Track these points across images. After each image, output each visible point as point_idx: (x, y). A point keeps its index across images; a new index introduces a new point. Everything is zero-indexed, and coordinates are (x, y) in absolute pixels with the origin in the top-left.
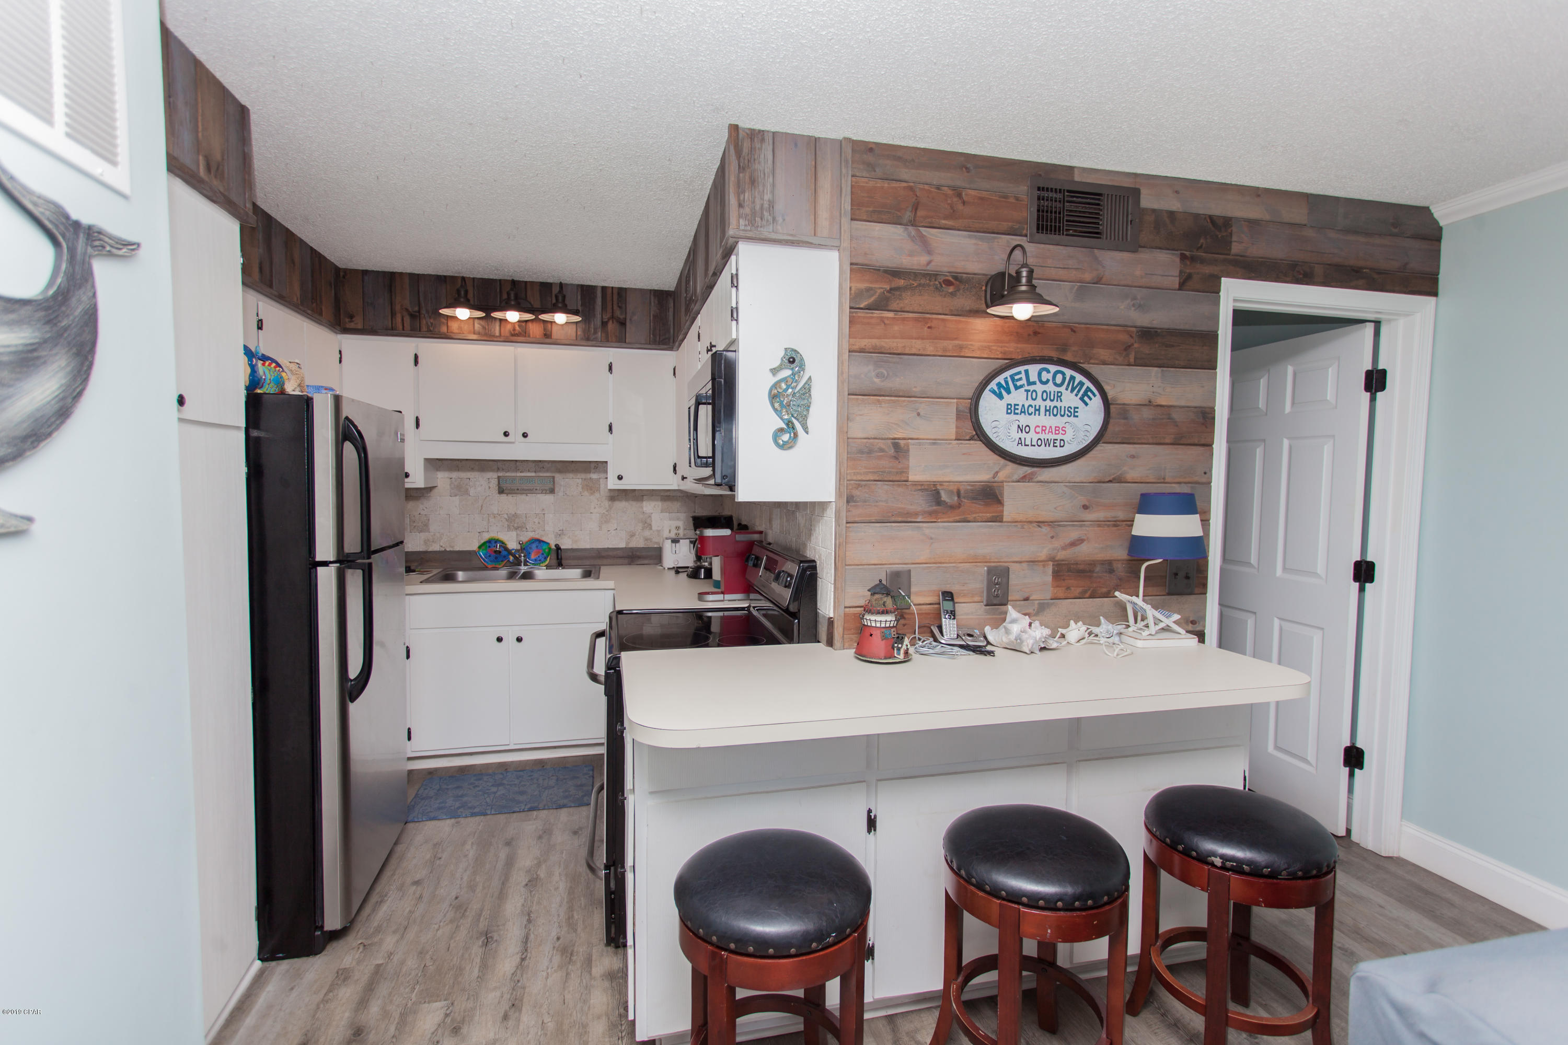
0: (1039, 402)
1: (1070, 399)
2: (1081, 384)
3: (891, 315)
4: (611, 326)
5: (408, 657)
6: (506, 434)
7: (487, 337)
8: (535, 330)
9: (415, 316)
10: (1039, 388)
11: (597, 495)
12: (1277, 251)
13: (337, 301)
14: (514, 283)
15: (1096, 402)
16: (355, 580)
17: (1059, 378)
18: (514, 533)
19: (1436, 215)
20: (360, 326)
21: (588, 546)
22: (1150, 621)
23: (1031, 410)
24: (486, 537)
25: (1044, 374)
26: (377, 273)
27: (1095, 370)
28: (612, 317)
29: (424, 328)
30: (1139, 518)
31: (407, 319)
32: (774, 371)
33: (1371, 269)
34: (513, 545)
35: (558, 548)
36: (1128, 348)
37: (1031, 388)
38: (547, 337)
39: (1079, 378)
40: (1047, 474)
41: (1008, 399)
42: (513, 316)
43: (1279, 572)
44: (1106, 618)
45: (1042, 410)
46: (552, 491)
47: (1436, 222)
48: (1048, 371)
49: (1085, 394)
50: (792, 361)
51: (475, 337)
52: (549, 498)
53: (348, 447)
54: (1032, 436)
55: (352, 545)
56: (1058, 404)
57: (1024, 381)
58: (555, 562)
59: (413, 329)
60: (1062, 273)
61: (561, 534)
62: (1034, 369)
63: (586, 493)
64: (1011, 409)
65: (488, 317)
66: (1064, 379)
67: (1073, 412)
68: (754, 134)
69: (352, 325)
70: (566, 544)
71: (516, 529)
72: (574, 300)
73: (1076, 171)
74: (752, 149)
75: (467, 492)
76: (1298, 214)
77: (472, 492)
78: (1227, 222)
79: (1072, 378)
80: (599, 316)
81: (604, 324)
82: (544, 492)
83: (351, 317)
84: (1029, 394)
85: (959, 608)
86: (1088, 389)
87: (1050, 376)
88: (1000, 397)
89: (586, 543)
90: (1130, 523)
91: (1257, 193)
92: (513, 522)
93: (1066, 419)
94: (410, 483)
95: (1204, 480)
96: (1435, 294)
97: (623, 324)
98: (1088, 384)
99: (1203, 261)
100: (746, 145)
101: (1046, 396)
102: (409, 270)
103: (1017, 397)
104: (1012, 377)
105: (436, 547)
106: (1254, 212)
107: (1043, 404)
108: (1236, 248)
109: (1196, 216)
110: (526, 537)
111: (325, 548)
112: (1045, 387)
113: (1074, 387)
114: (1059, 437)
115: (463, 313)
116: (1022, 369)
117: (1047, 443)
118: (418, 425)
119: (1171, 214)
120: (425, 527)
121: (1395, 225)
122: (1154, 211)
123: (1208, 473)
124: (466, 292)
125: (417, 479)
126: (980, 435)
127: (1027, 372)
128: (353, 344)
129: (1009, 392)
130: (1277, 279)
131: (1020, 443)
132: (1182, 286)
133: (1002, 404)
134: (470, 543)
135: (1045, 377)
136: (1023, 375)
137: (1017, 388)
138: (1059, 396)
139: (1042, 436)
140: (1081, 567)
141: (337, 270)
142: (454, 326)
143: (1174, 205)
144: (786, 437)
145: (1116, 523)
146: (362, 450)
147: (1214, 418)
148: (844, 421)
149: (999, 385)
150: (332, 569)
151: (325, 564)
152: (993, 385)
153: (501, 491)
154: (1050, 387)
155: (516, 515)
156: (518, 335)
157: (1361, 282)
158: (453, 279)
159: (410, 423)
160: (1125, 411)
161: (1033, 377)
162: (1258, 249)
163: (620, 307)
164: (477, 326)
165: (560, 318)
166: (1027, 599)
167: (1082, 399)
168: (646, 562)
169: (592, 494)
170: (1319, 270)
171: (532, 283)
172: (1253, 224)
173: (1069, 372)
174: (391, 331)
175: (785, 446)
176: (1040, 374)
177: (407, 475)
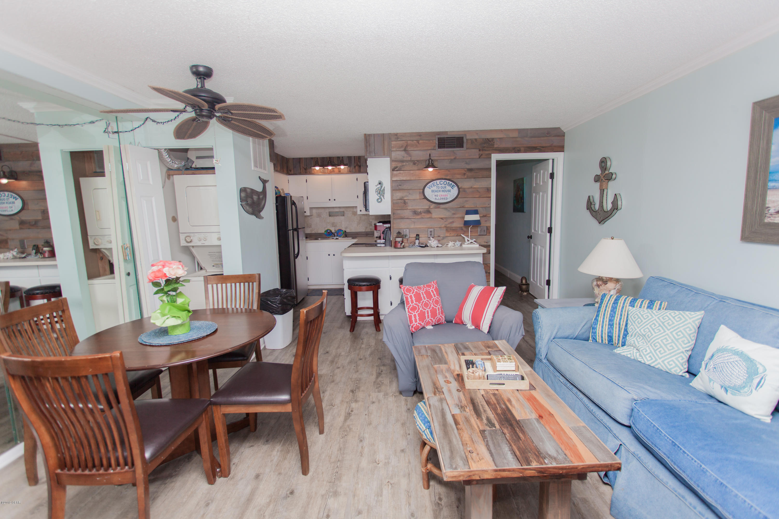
0: (440, 189)
1: (448, 188)
2: (451, 184)
3: (402, 171)
4: (357, 167)
5: (307, 259)
6: (330, 200)
7: (324, 173)
8: (336, 170)
9: (305, 169)
10: (440, 186)
11: (356, 216)
12: (509, 145)
13: (287, 167)
14: (330, 158)
15: (456, 188)
16: (295, 233)
17: (445, 183)
18: (334, 228)
19: (562, 129)
20: (293, 173)
21: (354, 231)
22: (466, 240)
23: (438, 191)
24: (326, 229)
25: (441, 182)
26: (296, 158)
27: (455, 180)
28: (357, 165)
29: (308, 172)
30: (466, 216)
31: (304, 170)
32: (376, 186)
33: (540, 147)
34: (333, 231)
35: (345, 231)
36: (464, 174)
37: (438, 186)
38: (340, 172)
39: (450, 182)
40: (442, 206)
41: (432, 189)
42: (330, 168)
43: (533, 231)
44: (458, 241)
45: (441, 191)
46: (344, 215)
47: (563, 131)
48: (442, 182)
49: (453, 186)
50: (380, 183)
51: (321, 173)
52: (343, 217)
53: (293, 206)
54: (439, 197)
55: (295, 226)
56: (445, 189)
57: (436, 184)
58: (345, 236)
59: (305, 173)
60: (446, 158)
61: (346, 228)
62: (438, 181)
63: (353, 216)
64: (433, 191)
65: (324, 168)
66: (446, 183)
67: (449, 191)
68: (369, 135)
69: (291, 173)
70: (348, 231)
71: (334, 226)
72: (346, 161)
73: (448, 133)
74: (369, 138)
75: (321, 216)
76: (516, 135)
77: (322, 216)
78: (493, 139)
79: (449, 183)
80: (353, 164)
81: (355, 167)
82: (341, 216)
83: (291, 171)
84: (438, 188)
85: (420, 239)
86: (453, 185)
87: (443, 183)
88: (430, 188)
89: (353, 230)
90: (464, 218)
91: (501, 131)
92: (333, 225)
93: (447, 193)
94: (306, 214)
95: (489, 206)
96: (563, 151)
97: (360, 166)
98: (453, 184)
99: (486, 150)
100: (368, 138)
101: (442, 187)
102: (304, 157)
103: (434, 188)
104: (433, 184)
105: (313, 232)
106: (501, 136)
107: (441, 190)
108: (495, 146)
109: (483, 139)
110: (337, 229)
111: (290, 227)
112: (442, 185)
113: (449, 185)
114: (446, 197)
115: (317, 168)
116: (435, 181)
117: (443, 199)
118: (307, 199)
119: (476, 139)
120: (310, 227)
121: (548, 134)
122: (471, 139)
123: (490, 204)
124: (318, 162)
125: (308, 213)
126: (425, 198)
127: (436, 182)
128: (291, 178)
129: (432, 187)
130: (509, 153)
131: (435, 199)
132: (479, 158)
133: (430, 190)
134: (322, 231)
135: (441, 183)
136: (435, 183)
137: (434, 186)
138: (445, 187)
139: (441, 197)
140: (454, 228)
141: (287, 158)
142: (315, 171)
143: (476, 137)
144: (379, 200)
145: (461, 218)
146: (296, 207)
147: (491, 190)
148: (392, 196)
149: (429, 186)
150: (292, 231)
151: (290, 230)
152: (428, 186)
153: (330, 216)
154: (443, 185)
155: (334, 223)
156: (331, 172)
157: (537, 150)
158: (315, 158)
159: (305, 198)
160: (464, 190)
161: (438, 183)
162: (503, 145)
163: (359, 162)
164: (321, 170)
165: (342, 167)
166: (439, 236)
167: (452, 188)
168: (371, 236)
169: (355, 216)
170: (522, 149)
171: (335, 157)
172: (500, 139)
173: (448, 181)
174: (300, 174)
175: (379, 202)
176: (440, 183)
177: (305, 212)
